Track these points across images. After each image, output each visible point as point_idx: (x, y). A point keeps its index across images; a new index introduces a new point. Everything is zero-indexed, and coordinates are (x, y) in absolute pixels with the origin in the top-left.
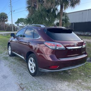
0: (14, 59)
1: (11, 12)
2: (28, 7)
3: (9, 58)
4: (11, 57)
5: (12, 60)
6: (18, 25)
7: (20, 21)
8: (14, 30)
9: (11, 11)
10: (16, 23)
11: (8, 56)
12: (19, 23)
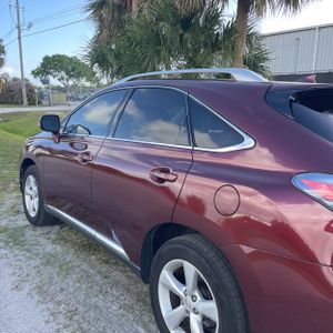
0: (54, 242)
1: (17, 30)
2: (93, 6)
3: (29, 233)
4: (39, 230)
5: (50, 248)
6: (45, 82)
7: (51, 65)
8: (29, 100)
9: (18, 27)
10: (35, 73)
11: (22, 221)
12: (48, 73)
